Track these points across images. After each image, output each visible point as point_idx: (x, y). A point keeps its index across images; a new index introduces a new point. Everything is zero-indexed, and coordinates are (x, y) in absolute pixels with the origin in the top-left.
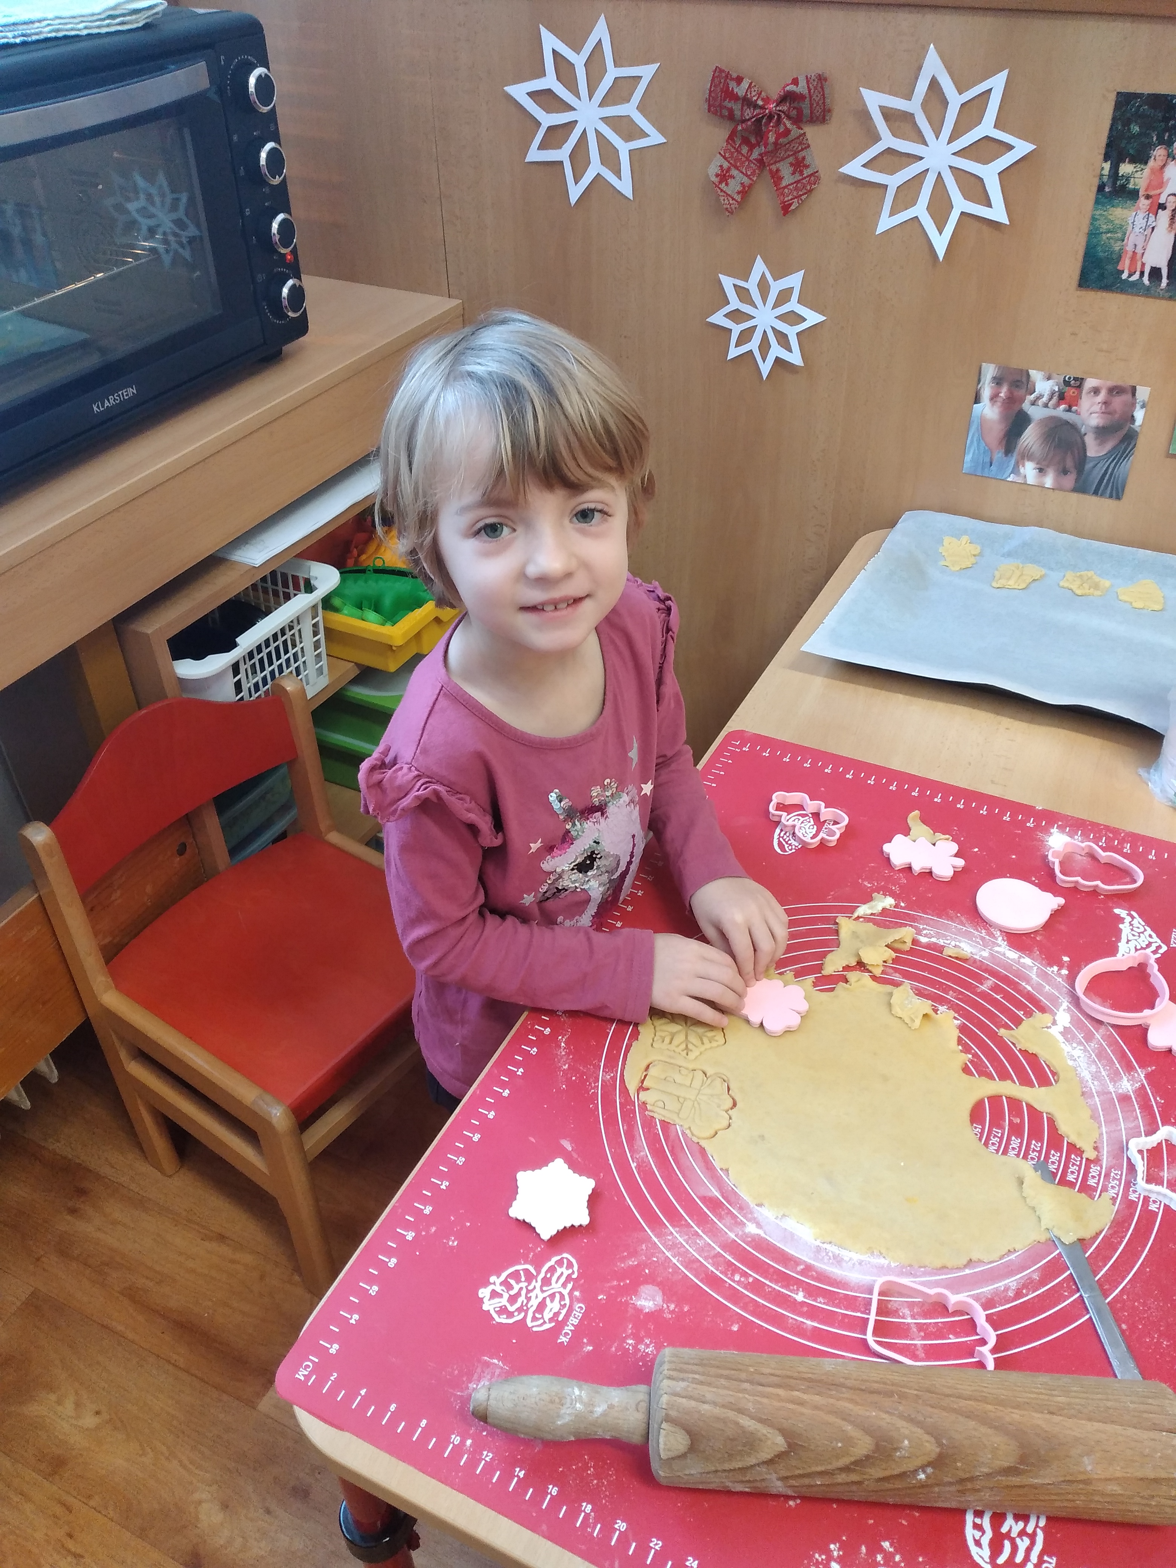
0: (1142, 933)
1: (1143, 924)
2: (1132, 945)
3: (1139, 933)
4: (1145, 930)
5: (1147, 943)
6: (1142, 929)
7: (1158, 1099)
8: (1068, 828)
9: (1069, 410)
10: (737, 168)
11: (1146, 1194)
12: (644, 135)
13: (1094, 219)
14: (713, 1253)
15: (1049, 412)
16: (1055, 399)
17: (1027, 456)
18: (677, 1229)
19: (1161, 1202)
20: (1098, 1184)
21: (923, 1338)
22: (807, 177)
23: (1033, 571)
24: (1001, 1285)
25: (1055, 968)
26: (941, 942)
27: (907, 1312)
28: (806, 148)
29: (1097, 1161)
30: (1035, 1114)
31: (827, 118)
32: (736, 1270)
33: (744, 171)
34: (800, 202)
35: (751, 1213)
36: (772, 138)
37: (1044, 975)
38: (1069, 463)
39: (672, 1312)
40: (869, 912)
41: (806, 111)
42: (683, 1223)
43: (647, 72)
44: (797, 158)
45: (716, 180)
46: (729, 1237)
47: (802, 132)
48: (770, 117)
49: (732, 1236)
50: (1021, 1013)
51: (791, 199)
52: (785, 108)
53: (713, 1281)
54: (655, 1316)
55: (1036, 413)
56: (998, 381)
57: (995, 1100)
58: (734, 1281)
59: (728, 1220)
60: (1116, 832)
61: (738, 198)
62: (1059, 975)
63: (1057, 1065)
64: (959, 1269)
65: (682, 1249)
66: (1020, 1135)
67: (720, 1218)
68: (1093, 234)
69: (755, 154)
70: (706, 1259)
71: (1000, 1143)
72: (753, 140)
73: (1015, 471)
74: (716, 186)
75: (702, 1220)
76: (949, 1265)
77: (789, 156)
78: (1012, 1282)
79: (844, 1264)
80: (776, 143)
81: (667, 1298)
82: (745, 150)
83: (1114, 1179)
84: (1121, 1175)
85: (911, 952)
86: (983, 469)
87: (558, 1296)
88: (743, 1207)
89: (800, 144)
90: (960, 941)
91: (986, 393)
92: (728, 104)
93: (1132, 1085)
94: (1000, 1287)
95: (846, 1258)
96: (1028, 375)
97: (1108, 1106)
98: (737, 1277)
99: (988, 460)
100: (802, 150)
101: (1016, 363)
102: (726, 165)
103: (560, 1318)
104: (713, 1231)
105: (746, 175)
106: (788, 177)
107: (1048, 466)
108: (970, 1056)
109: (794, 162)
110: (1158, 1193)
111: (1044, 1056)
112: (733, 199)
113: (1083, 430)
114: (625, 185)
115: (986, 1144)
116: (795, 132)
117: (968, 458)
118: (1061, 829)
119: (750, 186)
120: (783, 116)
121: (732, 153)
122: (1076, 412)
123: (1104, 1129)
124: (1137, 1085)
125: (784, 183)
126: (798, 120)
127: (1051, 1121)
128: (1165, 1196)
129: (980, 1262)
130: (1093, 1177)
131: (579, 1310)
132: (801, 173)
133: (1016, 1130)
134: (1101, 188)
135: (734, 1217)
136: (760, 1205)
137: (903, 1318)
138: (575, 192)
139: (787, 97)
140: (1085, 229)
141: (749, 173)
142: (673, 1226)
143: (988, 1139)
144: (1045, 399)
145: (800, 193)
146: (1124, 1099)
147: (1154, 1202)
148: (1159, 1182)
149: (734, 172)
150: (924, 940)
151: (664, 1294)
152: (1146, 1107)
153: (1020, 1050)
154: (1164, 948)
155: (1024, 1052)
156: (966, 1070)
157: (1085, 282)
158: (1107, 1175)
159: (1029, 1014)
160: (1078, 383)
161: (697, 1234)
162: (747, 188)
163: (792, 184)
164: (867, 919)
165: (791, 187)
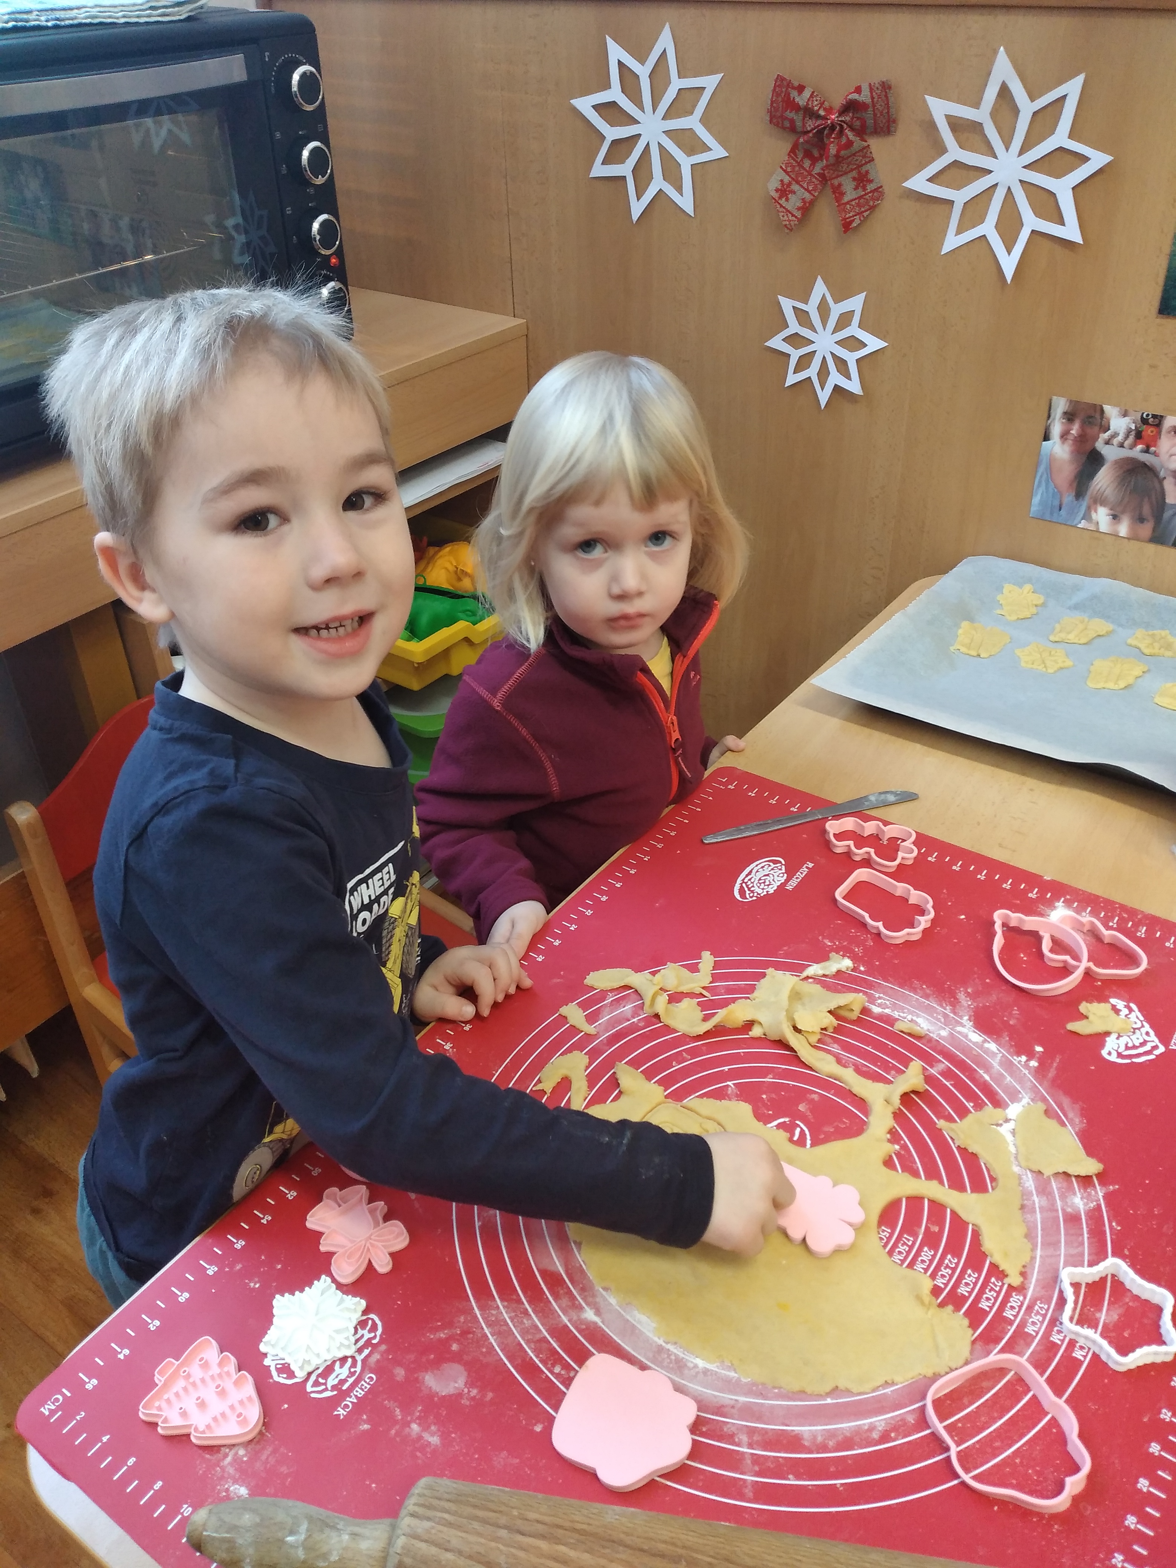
0: (1139, 1029)
1: (1142, 1018)
2: (1123, 1040)
3: (1134, 1029)
4: (1143, 1026)
5: (1141, 1041)
6: (1139, 1025)
7: (1114, 1224)
8: (1076, 904)
10: (798, 182)
11: (1073, 1337)
12: (707, 149)
14: (538, 1337)
15: (1125, 453)
16: (1131, 438)
17: (1099, 500)
18: (506, 1303)
19: (1089, 1349)
20: (1016, 1316)
21: (758, 1474)
22: (870, 192)
23: (1100, 626)
24: (865, 1422)
25: (1024, 1058)
26: (896, 1014)
27: (744, 1438)
28: (869, 162)
29: (1021, 1289)
30: (959, 1224)
31: (892, 129)
32: (560, 1360)
33: (805, 185)
34: (862, 219)
35: (594, 1296)
36: (833, 150)
37: (1008, 1065)
38: (1146, 510)
39: (473, 1398)
40: (821, 972)
41: (870, 122)
42: (514, 1297)
43: (710, 82)
44: (859, 173)
45: (776, 195)
46: (563, 1320)
47: (865, 144)
48: (832, 128)
49: (565, 1319)
50: (970, 1105)
51: (853, 216)
52: (848, 119)
53: (529, 1370)
54: (452, 1401)
55: (1110, 453)
56: (1069, 417)
57: (915, 1202)
58: (552, 1373)
59: (565, 1302)
60: (1132, 912)
61: (798, 214)
62: (1026, 1066)
63: (997, 1171)
64: (820, 1396)
65: (505, 1328)
66: (934, 1247)
67: (557, 1297)
69: (817, 169)
70: (528, 1342)
71: (908, 1253)
72: (816, 153)
74: (776, 201)
75: (536, 1296)
76: (809, 1390)
77: (852, 170)
78: (880, 1421)
79: (686, 1372)
80: (837, 156)
81: (470, 1384)
82: (807, 163)
83: (1038, 1313)
84: (1047, 1310)
85: (858, 1021)
86: (1052, 514)
87: (350, 1361)
88: (586, 1289)
89: (864, 157)
90: (918, 1016)
91: (1057, 429)
92: (790, 114)
93: (1085, 1204)
94: (864, 1424)
95: (690, 1365)
96: (1102, 411)
97: (1050, 1227)
98: (557, 1369)
99: (1057, 503)
100: (866, 163)
101: (1089, 398)
102: (787, 179)
103: (344, 1388)
104: (544, 1311)
105: (807, 190)
106: (850, 192)
107: (1123, 512)
108: (897, 1147)
109: (857, 176)
110: (1087, 1338)
111: (986, 1157)
112: (793, 215)
114: (686, 202)
115: (891, 1253)
116: (858, 143)
117: (1036, 500)
118: (1068, 904)
119: (812, 202)
120: (845, 126)
121: (793, 167)
122: (1155, 454)
123: (1039, 1252)
124: (1092, 1205)
125: (846, 199)
126: (861, 132)
127: (976, 1234)
128: (1094, 1342)
129: (848, 1392)
130: (1012, 1308)
131: (369, 1380)
132: (864, 189)
133: (931, 1240)
135: (573, 1299)
136: (606, 1289)
137: (738, 1445)
138: (637, 208)
139: (851, 106)
140: (1167, 250)
141: (810, 188)
142: (502, 1300)
143: (895, 1245)
144: (1120, 438)
145: (863, 209)
146: (1073, 1219)
147: (1082, 1348)
148: (1093, 1325)
149: (795, 187)
150: (876, 1010)
151: (469, 1376)
152: (1097, 1233)
153: (959, 1148)
154: (1162, 1049)
155: (963, 1150)
156: (888, 1163)
157: (1167, 309)
158: (1030, 1308)
159: (979, 1106)
160: (1157, 421)
161: (526, 1312)
162: (807, 205)
163: (855, 199)
164: (817, 980)
165: (853, 203)
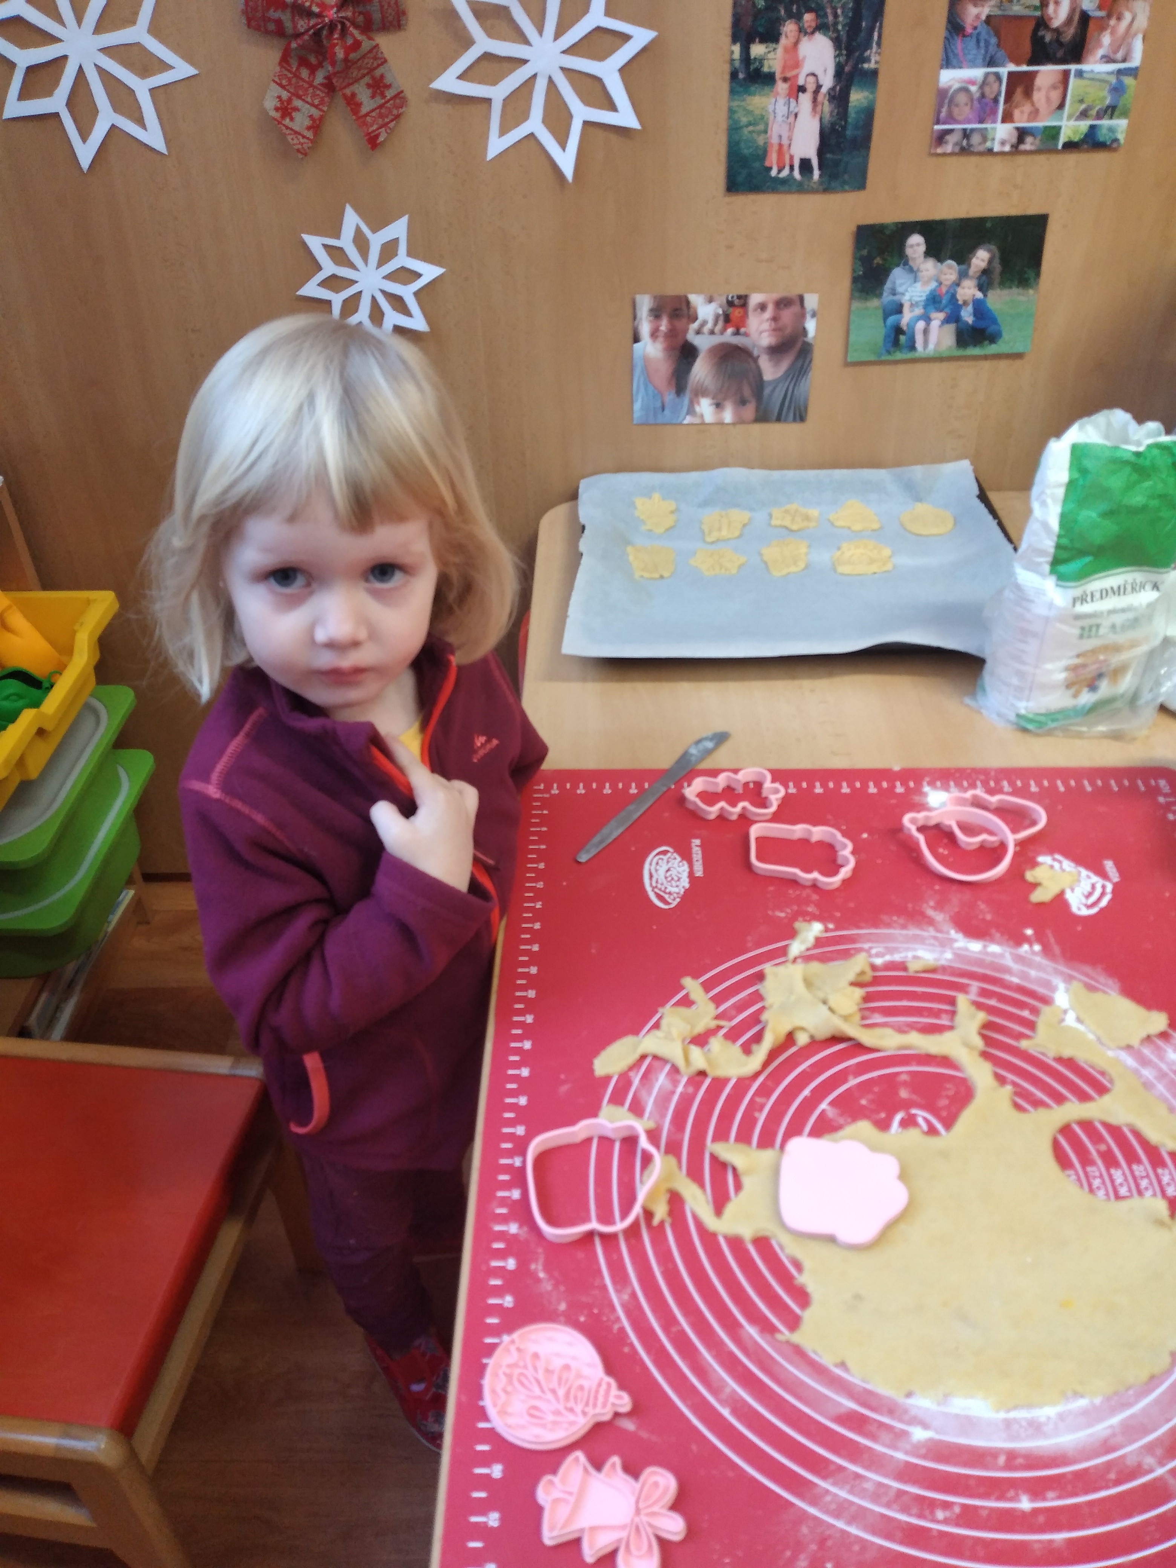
3: (1076, 877)
8: (937, 783)
9: (737, 333)
10: (299, 97)
12: (165, 67)
13: (731, 112)
14: (892, 1494)
16: (721, 324)
17: (701, 392)
18: (831, 1480)
22: (391, 99)
23: (739, 516)
25: (1026, 947)
27: (1149, 1461)
28: (382, 64)
30: (1115, 1132)
31: (403, 22)
32: (932, 1504)
33: (309, 99)
34: (389, 131)
35: (906, 1411)
36: (340, 53)
38: (747, 392)
40: (803, 948)
41: (377, 16)
42: (832, 1467)
44: (373, 78)
45: (277, 115)
46: (898, 1460)
47: (374, 43)
48: (332, 26)
49: (900, 1456)
50: (1027, 1014)
51: (378, 129)
52: (349, 14)
56: (656, 313)
58: (938, 1522)
59: (885, 1436)
61: (309, 134)
62: (1034, 953)
65: (854, 1508)
66: (1116, 1165)
67: (873, 1437)
68: (734, 129)
69: (320, 77)
70: (888, 1505)
72: (313, 60)
73: (691, 411)
74: (279, 123)
75: (854, 1452)
76: (1154, 1373)
77: (364, 76)
79: (1045, 1429)
80: (346, 60)
82: (305, 73)
85: (876, 981)
86: (655, 415)
88: (892, 1409)
89: (375, 58)
90: (915, 950)
91: (645, 329)
92: (274, 14)
95: (1043, 1420)
96: (688, 303)
98: (940, 1515)
99: (659, 404)
100: (379, 66)
102: (285, 95)
104: (875, 1462)
105: (313, 105)
106: (367, 101)
108: (1011, 1088)
109: (371, 82)
112: (304, 137)
113: (756, 353)
114: (153, 136)
115: (1092, 1193)
116: (365, 43)
117: (637, 406)
118: (932, 785)
119: (321, 118)
120: (348, 24)
121: (290, 80)
125: (364, 110)
126: (367, 28)
132: (383, 96)
134: (734, 75)
135: (889, 1428)
136: (909, 1395)
137: (1151, 1471)
138: (85, 153)
140: (724, 125)
141: (316, 102)
142: (824, 1478)
144: (709, 325)
145: (387, 120)
149: (297, 103)
153: (1054, 1060)
156: (1017, 1107)
157: (733, 186)
159: (1035, 1011)
160: (742, 301)
161: (858, 1476)
162: (318, 122)
163: (376, 109)
165: (374, 114)
